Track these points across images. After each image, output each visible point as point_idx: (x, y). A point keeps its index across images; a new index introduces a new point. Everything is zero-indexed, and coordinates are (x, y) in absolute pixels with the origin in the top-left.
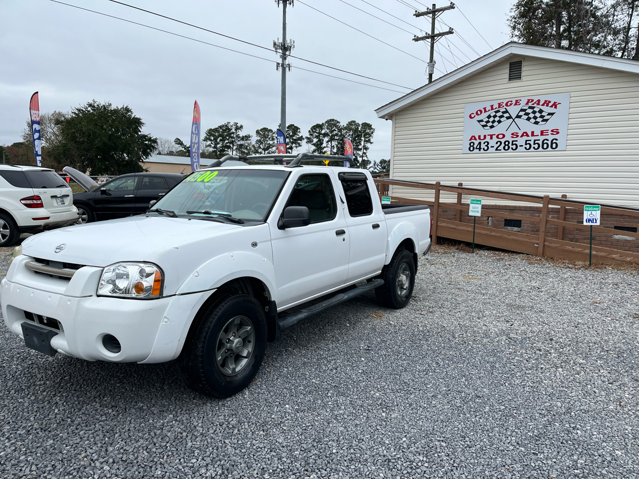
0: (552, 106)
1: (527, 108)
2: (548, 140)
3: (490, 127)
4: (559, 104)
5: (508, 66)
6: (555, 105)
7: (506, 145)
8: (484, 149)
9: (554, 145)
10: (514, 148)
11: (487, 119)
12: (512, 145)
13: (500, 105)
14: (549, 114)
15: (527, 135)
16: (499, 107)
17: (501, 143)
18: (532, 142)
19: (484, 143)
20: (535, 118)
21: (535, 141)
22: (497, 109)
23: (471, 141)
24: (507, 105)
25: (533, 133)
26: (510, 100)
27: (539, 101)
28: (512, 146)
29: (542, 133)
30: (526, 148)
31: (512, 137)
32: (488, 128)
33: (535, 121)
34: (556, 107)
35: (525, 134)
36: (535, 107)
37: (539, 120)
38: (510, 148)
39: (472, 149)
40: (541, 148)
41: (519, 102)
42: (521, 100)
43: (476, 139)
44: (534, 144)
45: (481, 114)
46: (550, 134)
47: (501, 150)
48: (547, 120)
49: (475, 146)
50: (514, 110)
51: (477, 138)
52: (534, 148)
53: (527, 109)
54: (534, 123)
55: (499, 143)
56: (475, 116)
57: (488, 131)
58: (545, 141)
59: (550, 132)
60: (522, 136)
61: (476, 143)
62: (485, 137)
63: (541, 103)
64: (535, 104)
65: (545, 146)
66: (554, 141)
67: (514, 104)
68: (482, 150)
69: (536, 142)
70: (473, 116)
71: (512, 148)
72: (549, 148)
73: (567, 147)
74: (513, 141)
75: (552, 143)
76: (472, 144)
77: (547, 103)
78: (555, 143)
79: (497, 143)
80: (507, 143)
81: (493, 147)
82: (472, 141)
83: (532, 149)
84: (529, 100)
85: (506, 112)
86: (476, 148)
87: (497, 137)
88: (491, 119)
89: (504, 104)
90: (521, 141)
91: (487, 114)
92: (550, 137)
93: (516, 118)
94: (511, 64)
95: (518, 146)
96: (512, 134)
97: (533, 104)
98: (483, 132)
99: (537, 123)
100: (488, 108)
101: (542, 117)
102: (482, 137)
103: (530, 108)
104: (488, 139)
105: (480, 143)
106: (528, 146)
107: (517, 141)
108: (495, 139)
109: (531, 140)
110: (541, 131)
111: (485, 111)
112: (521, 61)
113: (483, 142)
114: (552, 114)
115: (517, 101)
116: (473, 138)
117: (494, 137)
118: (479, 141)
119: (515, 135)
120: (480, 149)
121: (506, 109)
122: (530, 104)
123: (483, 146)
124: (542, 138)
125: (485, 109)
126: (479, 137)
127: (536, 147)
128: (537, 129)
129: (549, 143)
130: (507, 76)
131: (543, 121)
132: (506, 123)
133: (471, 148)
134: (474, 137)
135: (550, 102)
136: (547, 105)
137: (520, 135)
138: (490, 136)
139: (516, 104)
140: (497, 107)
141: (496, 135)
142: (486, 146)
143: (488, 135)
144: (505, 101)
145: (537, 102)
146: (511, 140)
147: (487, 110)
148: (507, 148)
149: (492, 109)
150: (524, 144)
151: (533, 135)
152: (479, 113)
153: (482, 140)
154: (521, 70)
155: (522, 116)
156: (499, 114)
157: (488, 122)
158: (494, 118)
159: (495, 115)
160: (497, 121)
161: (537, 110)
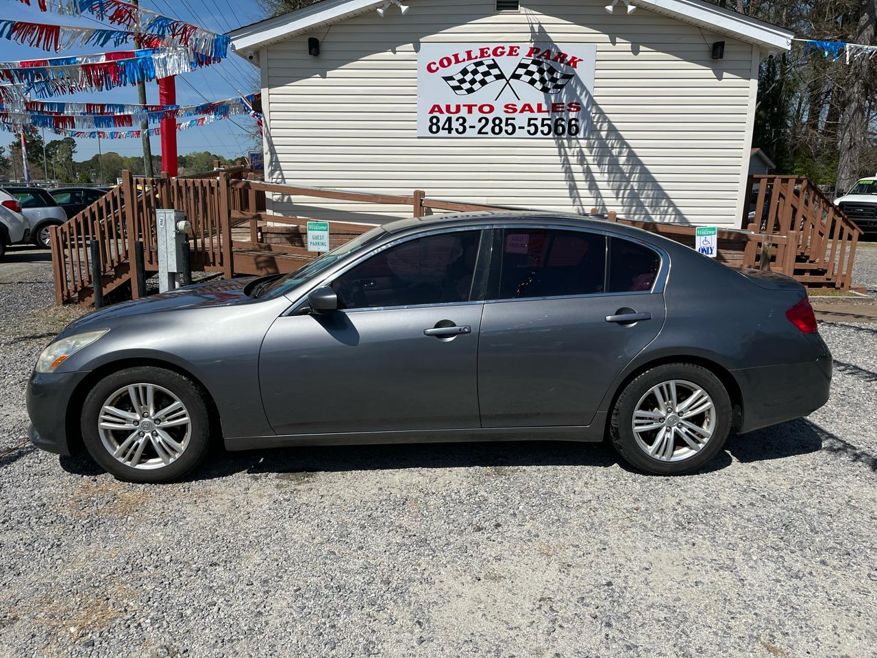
0: (568, 64)
1: (529, 62)
2: (563, 120)
3: (466, 90)
4: (580, 60)
6: (574, 62)
7: (495, 125)
8: (457, 130)
9: (572, 129)
10: (510, 131)
11: (460, 77)
12: (507, 125)
13: (482, 50)
14: (565, 76)
15: (531, 110)
16: (482, 56)
17: (487, 120)
18: (539, 123)
19: (457, 120)
20: (543, 81)
21: (543, 120)
23: (431, 115)
24: (495, 53)
25: (539, 106)
26: (501, 45)
27: (548, 52)
28: (506, 128)
29: (554, 108)
30: (529, 132)
31: (506, 111)
32: (463, 92)
33: (542, 86)
34: (575, 66)
35: (527, 108)
36: (542, 62)
38: (503, 132)
39: (434, 128)
40: (553, 134)
41: (516, 51)
42: (519, 48)
43: (441, 112)
44: (543, 125)
45: (449, 65)
46: (566, 111)
47: (487, 133)
48: (561, 87)
49: (441, 124)
50: (508, 65)
51: (444, 109)
52: (542, 132)
53: (529, 65)
54: (540, 90)
55: (484, 121)
56: (438, 68)
57: (463, 99)
59: (566, 107)
60: (522, 111)
61: (443, 118)
62: (458, 108)
63: (552, 57)
64: (543, 57)
65: (560, 130)
66: (574, 122)
67: (507, 53)
68: (454, 132)
69: (545, 122)
70: (433, 67)
71: (506, 131)
72: (566, 134)
73: (592, 133)
74: (507, 119)
75: (570, 126)
76: (434, 121)
77: (560, 57)
78: (574, 125)
79: (480, 121)
80: (497, 122)
81: (474, 127)
82: (435, 114)
83: (539, 134)
84: (532, 49)
85: (495, 66)
86: (443, 129)
87: (481, 109)
88: (469, 77)
89: (490, 52)
90: (521, 119)
91: (461, 66)
92: (567, 116)
93: (512, 77)
95: (517, 128)
96: (506, 106)
97: (539, 57)
98: (455, 99)
99: (545, 90)
100: (462, 56)
101: (553, 80)
102: (453, 109)
103: (534, 62)
104: (464, 112)
105: (449, 119)
106: (532, 129)
107: (514, 119)
108: (476, 114)
109: (536, 119)
110: (553, 104)
111: (457, 61)
113: (454, 117)
114: (569, 77)
115: (512, 48)
116: (436, 109)
117: (475, 109)
118: (447, 115)
119: (510, 108)
120: (450, 130)
121: (493, 60)
122: (534, 57)
123: (455, 125)
124: (554, 116)
125: (456, 56)
126: (448, 107)
127: (545, 132)
128: (547, 100)
129: (566, 124)
131: (556, 87)
132: (494, 86)
133: (434, 126)
134: (438, 106)
135: (566, 56)
136: (562, 62)
137: (519, 108)
138: (467, 108)
139: (510, 54)
140: (479, 56)
141: (478, 106)
142: (460, 125)
143: (464, 106)
144: (492, 47)
145: (546, 54)
146: (504, 116)
147: (461, 59)
148: (497, 130)
149: (470, 58)
150: (525, 125)
151: (540, 110)
152: (445, 62)
153: (453, 113)
155: (521, 75)
156: (482, 69)
157: (462, 81)
158: (474, 75)
159: (476, 69)
160: (479, 82)
161: (545, 67)
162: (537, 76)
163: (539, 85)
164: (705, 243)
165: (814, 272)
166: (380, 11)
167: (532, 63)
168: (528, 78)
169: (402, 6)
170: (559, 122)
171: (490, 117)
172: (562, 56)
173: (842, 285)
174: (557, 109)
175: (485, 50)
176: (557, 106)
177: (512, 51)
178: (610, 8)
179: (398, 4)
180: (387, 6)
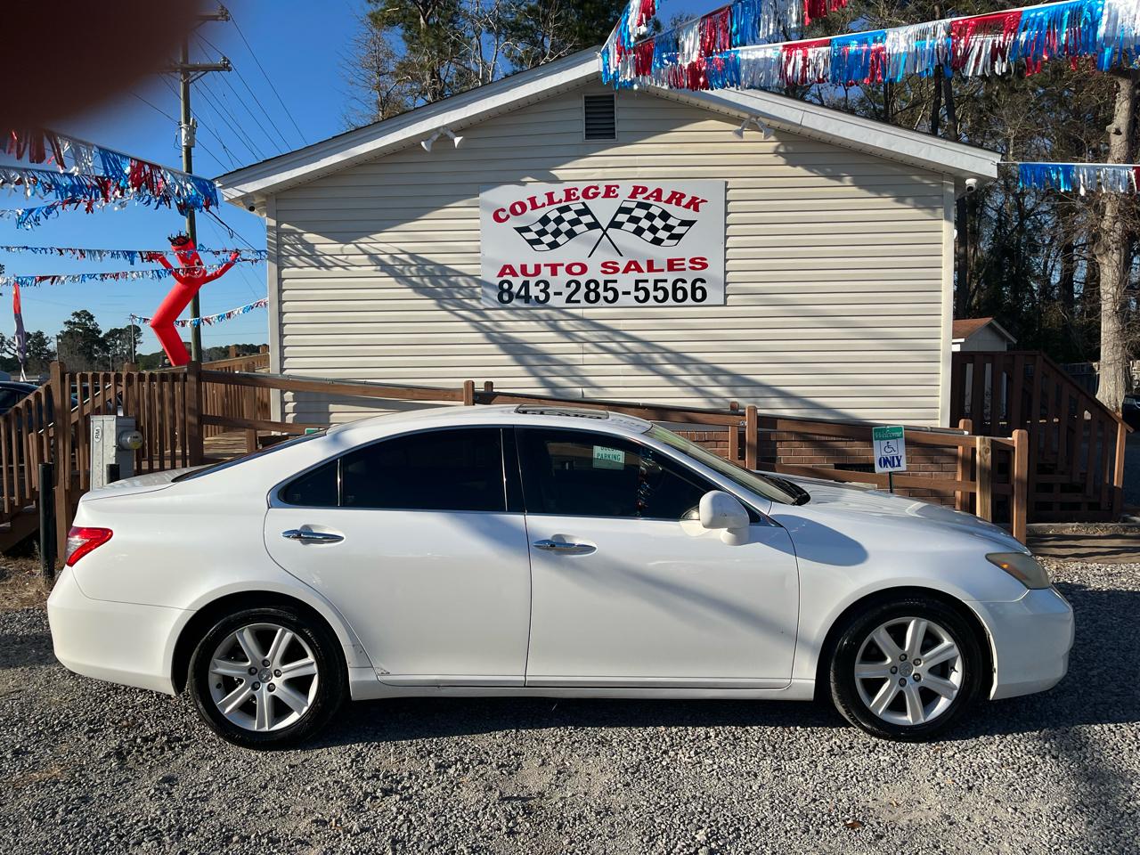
0: (687, 206)
1: (633, 205)
2: (684, 281)
3: (548, 245)
4: (703, 201)
5: (582, 103)
6: (694, 204)
7: (590, 290)
8: (537, 298)
9: (698, 293)
10: (610, 298)
11: (540, 227)
12: (606, 290)
13: (568, 192)
14: (683, 223)
15: (639, 270)
16: (568, 199)
17: (578, 284)
18: (650, 286)
19: (537, 284)
20: (653, 229)
21: (656, 282)
22: (564, 204)
23: (501, 279)
24: (585, 194)
25: (650, 264)
26: (595, 184)
27: (659, 191)
28: (606, 294)
29: (671, 265)
30: (637, 298)
31: (603, 272)
32: (544, 247)
33: (653, 236)
34: (696, 209)
35: (633, 266)
36: (651, 205)
37: (662, 234)
38: (602, 299)
39: (506, 298)
40: (670, 301)
41: (614, 192)
42: (618, 187)
43: (514, 274)
44: (656, 289)
45: (523, 212)
46: (688, 269)
47: (579, 302)
48: (679, 237)
49: (514, 291)
50: (603, 210)
51: (518, 270)
52: (655, 298)
53: (633, 209)
54: (651, 242)
55: (573, 286)
56: (508, 217)
57: (544, 256)
59: (687, 264)
60: (627, 270)
61: (517, 283)
62: (538, 268)
63: (665, 196)
64: (652, 199)
65: (680, 294)
66: (699, 284)
67: (603, 194)
68: (532, 301)
69: (660, 285)
70: (502, 215)
71: (606, 298)
72: (689, 301)
73: (728, 297)
74: (606, 282)
75: (694, 289)
76: (506, 286)
77: (676, 198)
78: (700, 288)
79: (568, 285)
80: (592, 286)
81: (560, 294)
82: (506, 277)
83: (651, 301)
84: (636, 188)
85: (586, 211)
86: (518, 296)
87: (569, 270)
88: (551, 227)
89: (579, 193)
90: (625, 282)
91: (539, 213)
92: (690, 276)
93: (609, 226)
94: (589, 100)
95: (620, 293)
96: (604, 265)
97: (647, 198)
98: (531, 257)
99: (657, 241)
100: (541, 200)
101: (668, 228)
102: (531, 270)
104: (546, 273)
105: (526, 284)
106: (641, 295)
107: (615, 281)
108: (563, 276)
109: (647, 281)
110: (669, 260)
111: (534, 207)
112: (613, 96)
113: (532, 281)
114: (689, 223)
115: (608, 188)
116: (508, 271)
117: (561, 270)
118: (522, 279)
119: (609, 267)
120: (527, 298)
121: (584, 204)
122: (640, 198)
123: (535, 291)
124: (671, 277)
125: (532, 200)
126: (524, 268)
127: (660, 298)
128: (661, 254)
129: (688, 287)
130: (581, 127)
131: (672, 237)
132: (587, 238)
133: (505, 294)
134: (510, 267)
135: (683, 196)
136: (678, 203)
137: (622, 266)
138: (549, 268)
139: (607, 195)
140: (564, 199)
141: (565, 266)
142: (541, 291)
143: (545, 265)
144: (582, 186)
145: (655, 194)
146: (601, 278)
147: (539, 204)
148: (592, 296)
149: (551, 202)
150: (632, 289)
151: (651, 268)
152: (517, 209)
153: (531, 276)
154: (614, 118)
155: (623, 223)
156: (569, 216)
157: (542, 233)
158: (557, 225)
159: (560, 216)
160: (566, 233)
161: (655, 211)
162: (645, 224)
163: (648, 236)
164: (887, 450)
166: (426, 145)
168: (633, 227)
169: (455, 137)
170: (679, 284)
171: (583, 279)
172: (678, 195)
174: (675, 267)
175: (572, 192)
176: (675, 262)
177: (609, 192)
179: (451, 135)
180: (435, 137)
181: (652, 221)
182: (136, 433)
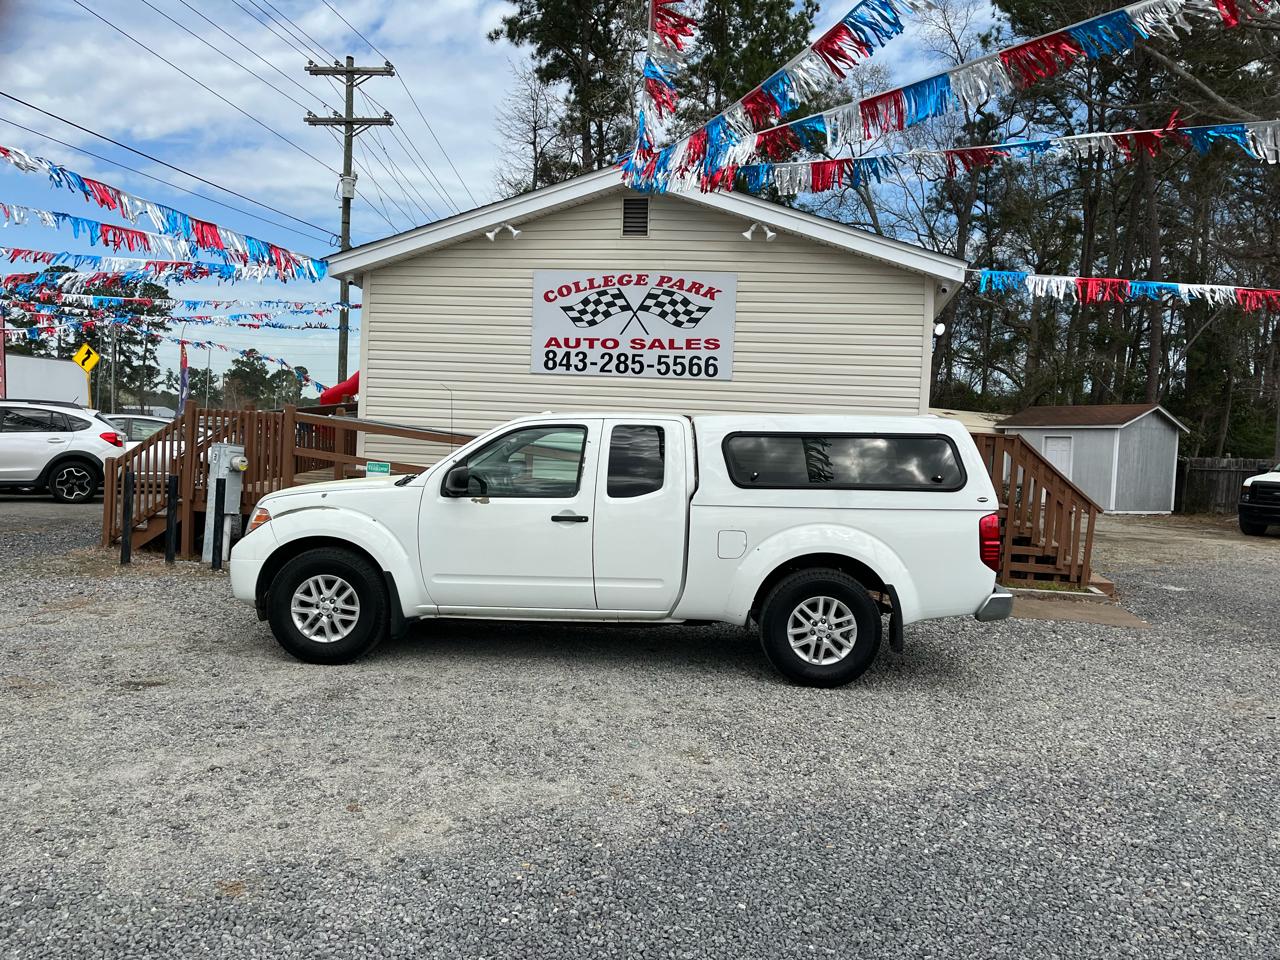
0: (705, 295)
1: (659, 292)
2: (699, 359)
3: (587, 322)
4: (718, 291)
5: (621, 205)
6: (711, 293)
7: (620, 362)
8: (576, 367)
9: (710, 369)
10: (637, 370)
11: (581, 307)
12: (634, 362)
13: (606, 278)
14: (701, 309)
15: (662, 347)
16: (606, 285)
17: (611, 357)
18: (670, 361)
19: (577, 355)
20: (675, 313)
21: (676, 358)
22: (602, 289)
23: (548, 349)
24: (620, 281)
25: (672, 342)
26: (628, 273)
27: (682, 281)
28: (633, 366)
29: (689, 344)
30: (659, 371)
31: (632, 347)
32: (584, 324)
33: (675, 319)
34: (712, 298)
35: (657, 343)
36: (674, 293)
37: (683, 318)
38: (630, 370)
39: (551, 364)
40: (687, 374)
41: (644, 280)
42: (647, 276)
43: (559, 346)
44: (675, 364)
45: (568, 294)
46: (703, 348)
47: (610, 371)
48: (696, 321)
49: (558, 360)
50: (635, 295)
51: (562, 343)
52: (675, 371)
53: (659, 296)
54: (673, 324)
55: (607, 357)
56: (556, 297)
57: (583, 331)
58: (695, 361)
59: (703, 344)
60: (652, 347)
61: (561, 352)
62: (578, 342)
63: (686, 287)
64: (675, 288)
65: (695, 370)
66: (711, 361)
67: (634, 282)
68: (572, 368)
69: (679, 360)
70: (551, 296)
71: (633, 370)
72: (703, 375)
73: (734, 374)
74: (634, 356)
75: (707, 366)
76: (551, 355)
77: (696, 287)
78: (712, 365)
79: (603, 357)
80: (623, 358)
81: (596, 364)
82: (551, 348)
83: (671, 373)
84: (663, 278)
85: (620, 296)
86: (561, 365)
87: (604, 344)
88: (591, 308)
89: (615, 280)
90: (650, 356)
91: (582, 296)
92: (704, 354)
93: (640, 309)
94: (627, 202)
95: (645, 366)
96: (633, 341)
97: (671, 287)
98: (575, 332)
99: (678, 324)
100: (584, 284)
101: (688, 313)
102: (572, 343)
103: (665, 293)
104: (584, 346)
105: (568, 355)
106: (663, 368)
107: (642, 356)
108: (599, 349)
109: (668, 357)
110: (687, 340)
111: (578, 290)
112: (647, 200)
113: (573, 352)
114: (706, 310)
115: (640, 277)
116: (553, 343)
117: (597, 344)
118: (565, 349)
119: (637, 343)
120: (568, 366)
121: (618, 289)
122: (665, 286)
123: (574, 360)
124: (689, 354)
125: (577, 284)
126: (567, 341)
127: (678, 372)
128: (681, 336)
129: (702, 364)
130: (619, 224)
131: (691, 320)
132: (619, 318)
133: (550, 362)
134: (555, 339)
135: (702, 286)
136: (697, 292)
137: (648, 344)
138: (588, 342)
139: (638, 283)
140: (602, 284)
141: (601, 340)
142: (580, 361)
143: (585, 339)
144: (618, 275)
145: (679, 284)
146: (630, 353)
147: (582, 288)
148: (622, 367)
149: (592, 286)
150: (655, 363)
151: (672, 346)
152: (564, 291)
153: (572, 347)
154: (647, 218)
155: (650, 307)
156: (606, 299)
157: (583, 312)
158: (596, 306)
159: (599, 299)
160: (603, 313)
161: (678, 298)
162: (669, 308)
163: (671, 318)
165: (1041, 560)
166: (490, 236)
167: (663, 293)
168: (658, 310)
169: (513, 230)
171: (613, 352)
172: (698, 285)
173: (1079, 578)
174: (692, 346)
175: (609, 279)
176: (693, 342)
178: (748, 235)
179: (510, 228)
180: (497, 230)
181: (674, 306)
182: (245, 459)
